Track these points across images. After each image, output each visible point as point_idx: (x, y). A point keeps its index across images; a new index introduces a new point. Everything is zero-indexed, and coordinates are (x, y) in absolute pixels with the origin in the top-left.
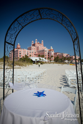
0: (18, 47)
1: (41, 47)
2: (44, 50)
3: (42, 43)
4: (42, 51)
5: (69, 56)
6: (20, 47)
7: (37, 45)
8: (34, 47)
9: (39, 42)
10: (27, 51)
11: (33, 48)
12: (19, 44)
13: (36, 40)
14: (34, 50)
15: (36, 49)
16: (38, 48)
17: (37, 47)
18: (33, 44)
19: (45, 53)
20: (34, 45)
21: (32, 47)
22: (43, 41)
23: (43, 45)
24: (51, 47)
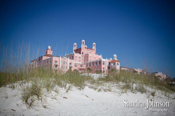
0: (48, 53)
1: (93, 56)
2: (100, 62)
3: (94, 48)
4: (96, 62)
6: (51, 54)
7: (84, 50)
8: (80, 55)
9: (86, 46)
11: (76, 57)
12: (49, 47)
13: (84, 41)
14: (80, 61)
15: (83, 58)
16: (87, 56)
17: (84, 54)
18: (75, 48)
20: (79, 51)
21: (76, 55)
22: (94, 43)
23: (95, 51)
24: (115, 56)
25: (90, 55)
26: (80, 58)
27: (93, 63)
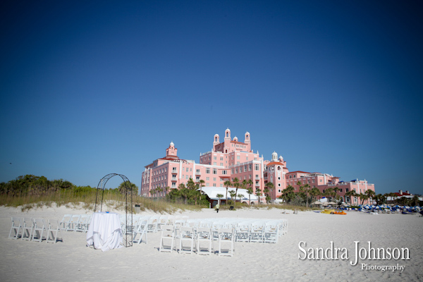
0: (170, 154)
1: (244, 154)
2: (251, 165)
3: (247, 141)
4: (246, 166)
5: (337, 181)
6: (175, 154)
7: (229, 146)
8: (221, 155)
9: (236, 138)
10: (195, 166)
11: (216, 158)
12: (172, 144)
13: (228, 130)
14: (221, 164)
15: (228, 159)
16: (232, 156)
17: (228, 152)
18: (216, 143)
19: (255, 172)
20: (220, 147)
21: (215, 154)
22: (248, 133)
23: (248, 147)
24: (275, 154)
25: (238, 153)
26: (221, 159)
27: (242, 167)
